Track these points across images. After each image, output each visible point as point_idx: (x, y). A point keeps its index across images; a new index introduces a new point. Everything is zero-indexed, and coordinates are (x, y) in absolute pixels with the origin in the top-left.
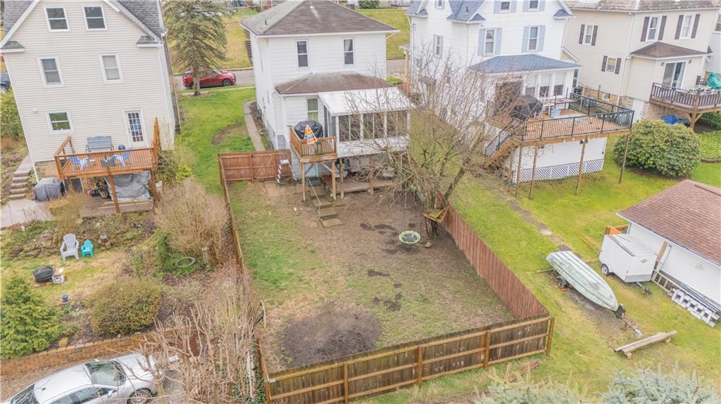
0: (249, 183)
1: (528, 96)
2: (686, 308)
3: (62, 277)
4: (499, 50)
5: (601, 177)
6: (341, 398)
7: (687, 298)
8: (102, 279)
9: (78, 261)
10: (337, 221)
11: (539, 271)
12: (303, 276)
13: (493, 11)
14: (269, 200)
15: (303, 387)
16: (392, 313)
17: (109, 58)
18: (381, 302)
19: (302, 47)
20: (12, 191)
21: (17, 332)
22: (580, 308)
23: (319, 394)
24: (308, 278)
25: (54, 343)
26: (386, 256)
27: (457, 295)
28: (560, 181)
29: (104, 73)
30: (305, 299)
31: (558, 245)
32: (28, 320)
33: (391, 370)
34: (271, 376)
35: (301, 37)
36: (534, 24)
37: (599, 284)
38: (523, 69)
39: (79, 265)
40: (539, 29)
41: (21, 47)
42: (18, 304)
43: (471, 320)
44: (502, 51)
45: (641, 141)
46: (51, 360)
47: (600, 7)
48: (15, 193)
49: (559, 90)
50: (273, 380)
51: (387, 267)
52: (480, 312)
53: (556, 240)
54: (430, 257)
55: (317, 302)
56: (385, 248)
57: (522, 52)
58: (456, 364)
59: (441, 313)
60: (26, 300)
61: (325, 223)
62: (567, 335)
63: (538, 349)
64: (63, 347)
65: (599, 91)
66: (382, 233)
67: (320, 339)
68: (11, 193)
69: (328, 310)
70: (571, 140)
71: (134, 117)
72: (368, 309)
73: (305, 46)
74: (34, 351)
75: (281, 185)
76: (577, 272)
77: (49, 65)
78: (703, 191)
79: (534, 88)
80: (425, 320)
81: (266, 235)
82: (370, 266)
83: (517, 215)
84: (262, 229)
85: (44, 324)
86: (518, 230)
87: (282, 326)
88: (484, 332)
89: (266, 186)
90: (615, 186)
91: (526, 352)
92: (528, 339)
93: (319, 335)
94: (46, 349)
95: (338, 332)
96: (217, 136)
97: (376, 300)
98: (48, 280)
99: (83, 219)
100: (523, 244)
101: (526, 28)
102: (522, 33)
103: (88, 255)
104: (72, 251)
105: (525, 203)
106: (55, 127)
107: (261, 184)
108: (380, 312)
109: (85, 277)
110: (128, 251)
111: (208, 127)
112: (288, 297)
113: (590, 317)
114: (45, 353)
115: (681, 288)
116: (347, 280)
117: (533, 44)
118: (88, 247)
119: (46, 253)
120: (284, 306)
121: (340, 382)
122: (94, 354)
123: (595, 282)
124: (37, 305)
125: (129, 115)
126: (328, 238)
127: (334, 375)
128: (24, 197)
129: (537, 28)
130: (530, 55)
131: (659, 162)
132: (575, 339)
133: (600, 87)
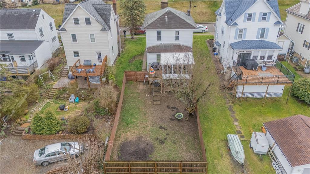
0: (135, 82)
1: (253, 60)
2: (275, 170)
3: (67, 109)
4: (245, 37)
5: (279, 100)
6: (128, 172)
7: (277, 166)
8: (78, 112)
9: (74, 103)
10: (159, 103)
11: (223, 140)
12: (137, 124)
13: (243, 21)
14: (139, 90)
15: (116, 166)
16: (160, 145)
17: (92, 35)
18: (159, 140)
19: (159, 34)
20: (63, 74)
21: (48, 128)
22: (231, 159)
23: (121, 170)
24: (139, 124)
25: (58, 132)
26: (169, 121)
27: (187, 143)
28: (258, 99)
29: (90, 39)
30: (134, 133)
31: (237, 130)
32: (51, 125)
33: (145, 168)
34: (105, 161)
35: (159, 30)
36: (263, 27)
37: (239, 152)
38: (252, 48)
39: (73, 105)
40: (266, 29)
41: (66, 30)
42: (49, 120)
43: (187, 154)
44: (246, 38)
45: (300, 88)
46: (56, 137)
47: (306, 17)
48: (64, 75)
49: (270, 57)
50: (106, 163)
51: (168, 126)
52: (192, 152)
53: (238, 128)
54: (185, 125)
55: (137, 135)
56: (170, 118)
57: (256, 39)
58: (170, 171)
59: (178, 149)
60: (51, 119)
61: (155, 103)
62: (219, 169)
63: (203, 172)
64: (60, 134)
65: (300, 55)
66: (173, 111)
67: (132, 150)
68: (62, 75)
69: (139, 139)
70: (261, 85)
71: (99, 54)
72: (153, 142)
73: (160, 33)
74: (52, 134)
75: (145, 84)
76: (234, 145)
77: (74, 36)
78: (303, 122)
79: (257, 56)
80: (170, 150)
81: (133, 104)
82: (162, 124)
83: (229, 113)
84: (132, 101)
85: (55, 126)
86: (225, 120)
87: (123, 141)
88: (180, 163)
89: (140, 84)
90: (284, 105)
91: (198, 172)
92: (198, 168)
93: (132, 148)
94: (55, 134)
95: (139, 148)
96: (131, 59)
97: (157, 139)
98: (63, 110)
99: (79, 88)
100: (224, 126)
101: (259, 29)
102: (257, 31)
103: (77, 102)
104: (72, 100)
105: (236, 108)
106: (75, 56)
107: (138, 83)
108: (156, 143)
109: (74, 110)
110: (89, 103)
111: (130, 55)
112: (129, 131)
113: (232, 164)
114: (55, 135)
115: (276, 161)
116: (151, 128)
117: (262, 36)
118: (77, 100)
119: (66, 99)
120: (127, 134)
121: (128, 168)
122: (68, 138)
123: (238, 151)
124: (54, 121)
125: (98, 53)
126: (153, 109)
127: (126, 165)
128: (66, 77)
129: (265, 29)
130: (259, 40)
131: (306, 99)
132: (220, 171)
133: (301, 53)
